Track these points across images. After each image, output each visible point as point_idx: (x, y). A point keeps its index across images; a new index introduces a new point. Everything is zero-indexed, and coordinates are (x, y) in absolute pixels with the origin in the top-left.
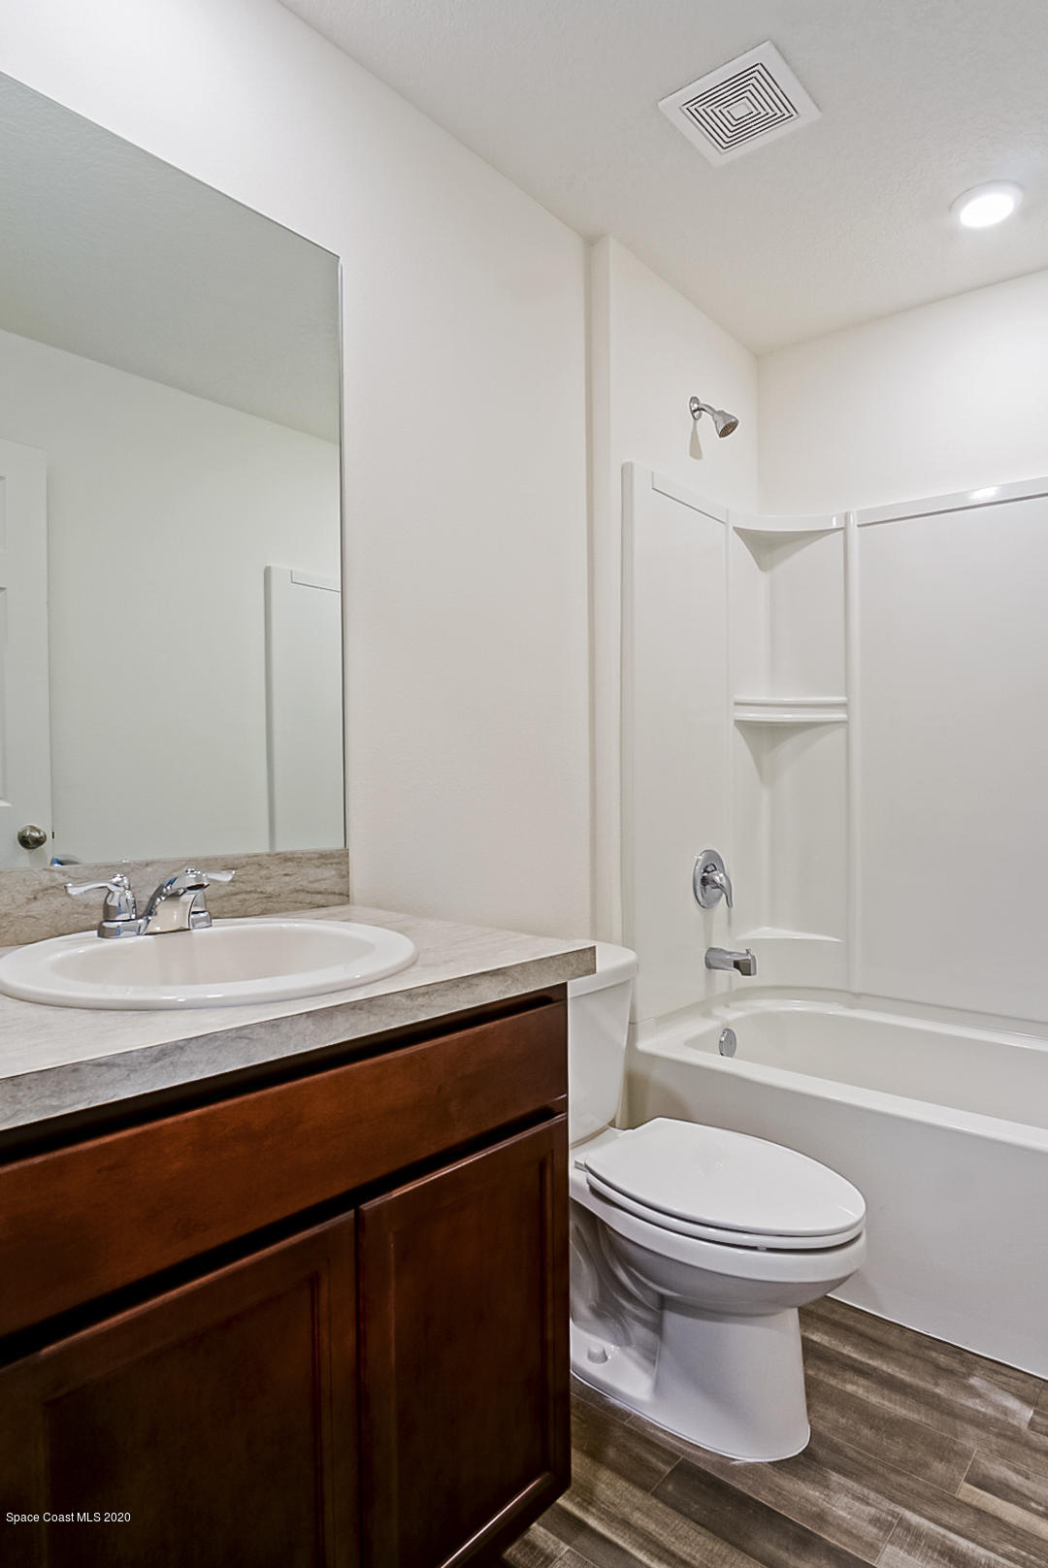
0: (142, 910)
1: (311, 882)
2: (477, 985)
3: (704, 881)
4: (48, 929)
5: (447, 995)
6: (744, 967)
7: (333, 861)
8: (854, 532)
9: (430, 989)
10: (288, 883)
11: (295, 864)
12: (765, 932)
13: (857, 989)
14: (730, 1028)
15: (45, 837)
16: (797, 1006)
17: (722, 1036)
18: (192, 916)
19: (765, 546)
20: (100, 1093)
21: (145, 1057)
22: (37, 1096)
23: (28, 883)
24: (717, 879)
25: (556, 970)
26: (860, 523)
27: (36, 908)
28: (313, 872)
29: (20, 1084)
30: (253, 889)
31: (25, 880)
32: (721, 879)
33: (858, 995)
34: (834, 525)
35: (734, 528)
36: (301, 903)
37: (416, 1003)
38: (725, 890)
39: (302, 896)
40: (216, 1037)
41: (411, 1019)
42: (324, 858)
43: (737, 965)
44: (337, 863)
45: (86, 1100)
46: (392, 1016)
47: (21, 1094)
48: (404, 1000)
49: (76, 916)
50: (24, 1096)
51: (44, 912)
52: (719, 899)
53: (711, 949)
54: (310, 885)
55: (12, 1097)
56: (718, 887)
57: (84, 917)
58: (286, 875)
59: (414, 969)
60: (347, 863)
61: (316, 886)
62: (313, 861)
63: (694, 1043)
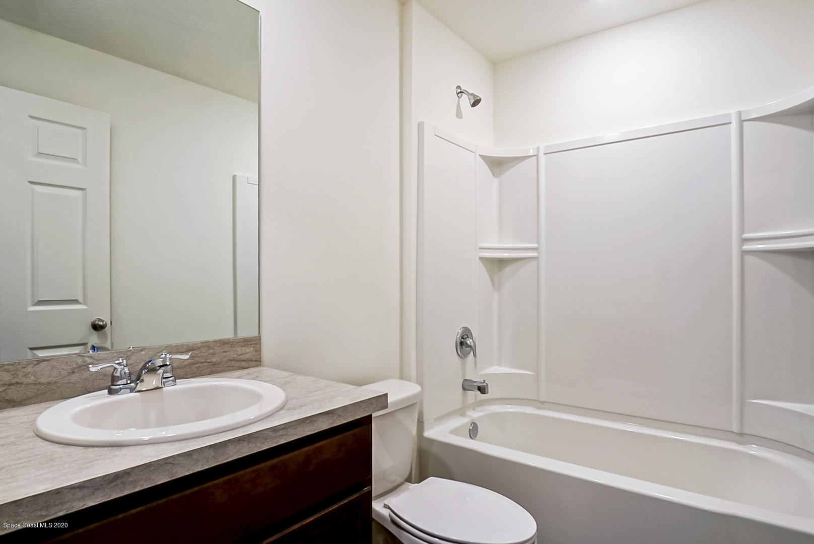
0: (134, 377)
1: (239, 355)
2: (316, 421)
3: (462, 343)
4: (80, 389)
5: (297, 428)
6: (482, 390)
7: (252, 343)
8: (542, 158)
9: (287, 425)
10: (225, 356)
11: (229, 345)
12: (495, 369)
13: (542, 400)
14: (475, 422)
15: (106, 324)
16: (510, 408)
17: (470, 426)
18: (164, 380)
19: (497, 165)
20: (74, 504)
21: (104, 481)
22: (32, 510)
23: (69, 364)
24: (469, 342)
25: (364, 408)
26: (545, 153)
27: (74, 378)
28: (239, 350)
29: (20, 505)
30: (204, 360)
31: (67, 363)
32: (470, 343)
33: (543, 402)
34: (531, 153)
35: (479, 155)
36: (232, 367)
37: (278, 434)
38: (473, 349)
39: (233, 363)
40: (151, 465)
41: (275, 443)
42: (247, 342)
43: (479, 389)
44: (254, 344)
45: (65, 509)
46: (263, 443)
47: (21, 510)
48: (270, 433)
49: (98, 381)
50: (23, 511)
51: (78, 380)
52: (469, 353)
53: (465, 380)
54: (238, 357)
55: (15, 513)
56: (468, 347)
57: (103, 381)
58: (224, 352)
59: (282, 412)
60: (260, 343)
61: (242, 357)
62: (240, 344)
63: (454, 432)
